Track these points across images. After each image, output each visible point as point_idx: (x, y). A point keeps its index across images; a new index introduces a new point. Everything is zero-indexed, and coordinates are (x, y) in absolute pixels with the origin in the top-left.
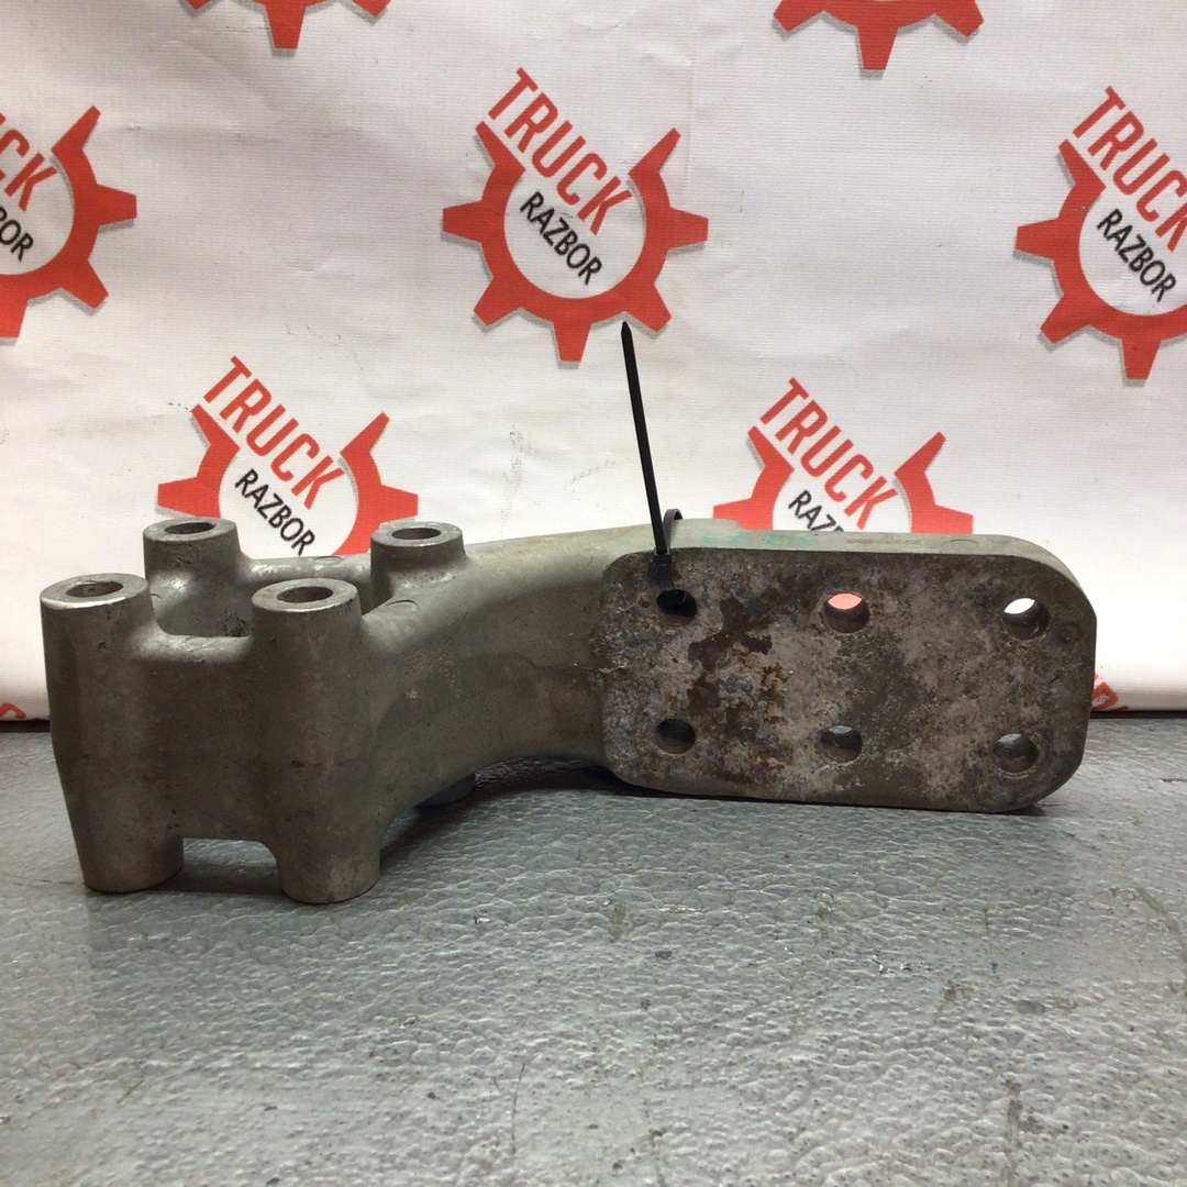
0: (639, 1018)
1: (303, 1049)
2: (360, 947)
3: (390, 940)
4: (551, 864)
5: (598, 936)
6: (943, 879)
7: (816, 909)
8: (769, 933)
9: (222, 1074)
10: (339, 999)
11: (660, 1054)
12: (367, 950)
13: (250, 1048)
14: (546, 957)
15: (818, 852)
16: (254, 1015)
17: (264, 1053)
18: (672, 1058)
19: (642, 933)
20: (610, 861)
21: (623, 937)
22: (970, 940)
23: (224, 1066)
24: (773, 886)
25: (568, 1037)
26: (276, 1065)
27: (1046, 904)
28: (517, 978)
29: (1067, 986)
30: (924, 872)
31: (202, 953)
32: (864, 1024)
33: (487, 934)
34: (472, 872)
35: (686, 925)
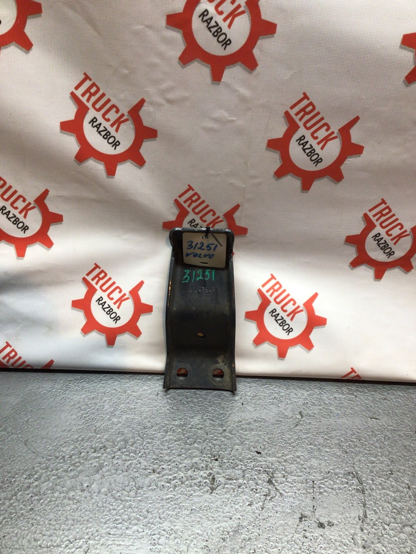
0: (218, 528)
1: (130, 537)
2: (142, 493)
3: (150, 490)
4: (194, 455)
5: (207, 491)
6: (304, 466)
7: (268, 479)
8: (254, 490)
9: (110, 547)
10: (138, 516)
11: (224, 543)
12: (144, 494)
13: (116, 536)
14: (193, 500)
15: (269, 452)
16: (115, 522)
17: (120, 539)
18: (226, 545)
19: (220, 490)
20: (210, 454)
21: (214, 492)
22: (309, 495)
23: (110, 543)
24: (256, 468)
25: (200, 535)
26: (123, 543)
27: (330, 479)
28: (185, 509)
29: (332, 516)
30: (298, 463)
31: (99, 493)
32: (278, 532)
33: (177, 489)
34: (171, 458)
35: (232, 486)
